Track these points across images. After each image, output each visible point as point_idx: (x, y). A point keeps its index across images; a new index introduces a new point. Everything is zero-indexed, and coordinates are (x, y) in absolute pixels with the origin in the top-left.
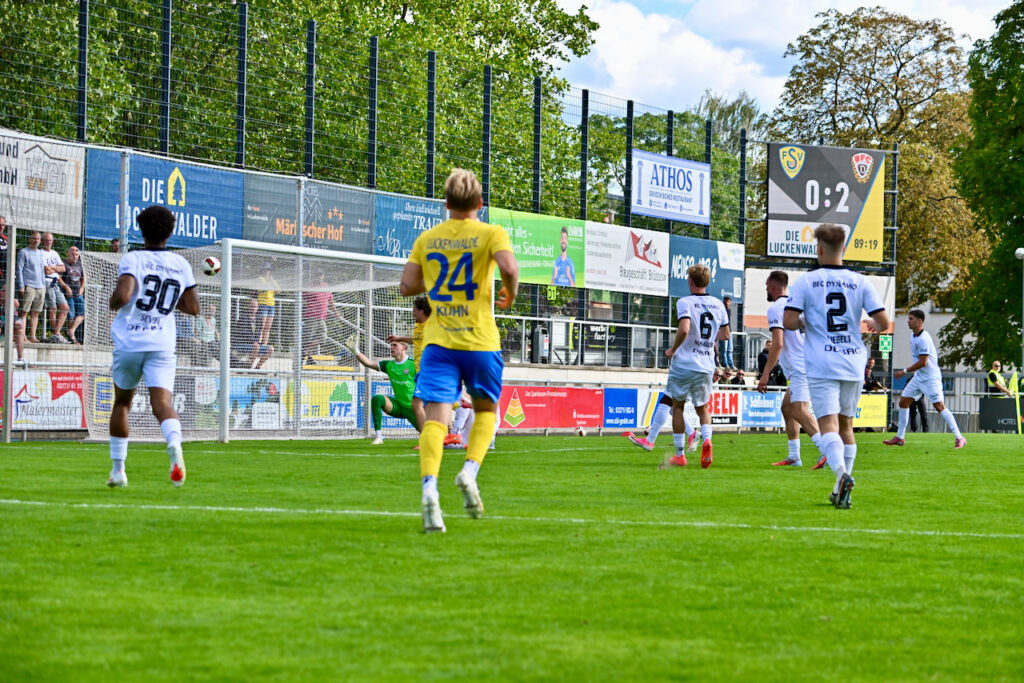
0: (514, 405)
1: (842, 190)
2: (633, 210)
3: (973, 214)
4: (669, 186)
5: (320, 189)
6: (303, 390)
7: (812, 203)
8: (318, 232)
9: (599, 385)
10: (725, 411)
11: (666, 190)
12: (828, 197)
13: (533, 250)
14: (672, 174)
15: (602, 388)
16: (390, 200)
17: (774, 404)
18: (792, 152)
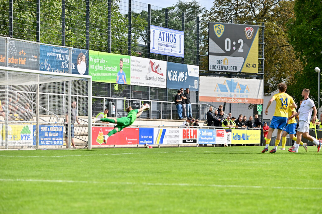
0: (101, 135)
1: (241, 42)
2: (151, 51)
4: (166, 41)
5: (15, 43)
6: (9, 129)
7: (228, 48)
8: (15, 61)
9: (137, 126)
10: (191, 137)
11: (165, 43)
12: (235, 46)
13: (108, 68)
14: (167, 36)
15: (139, 127)
16: (46, 47)
17: (212, 134)
18: (219, 26)
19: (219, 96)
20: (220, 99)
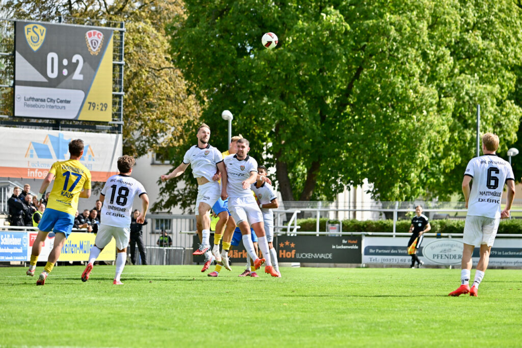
1: (78, 61)
3: (186, 82)
7: (52, 72)
12: (66, 67)
17: (22, 242)
18: (35, 29)
19: (35, 167)
20: (36, 172)
